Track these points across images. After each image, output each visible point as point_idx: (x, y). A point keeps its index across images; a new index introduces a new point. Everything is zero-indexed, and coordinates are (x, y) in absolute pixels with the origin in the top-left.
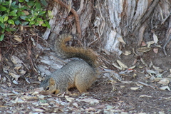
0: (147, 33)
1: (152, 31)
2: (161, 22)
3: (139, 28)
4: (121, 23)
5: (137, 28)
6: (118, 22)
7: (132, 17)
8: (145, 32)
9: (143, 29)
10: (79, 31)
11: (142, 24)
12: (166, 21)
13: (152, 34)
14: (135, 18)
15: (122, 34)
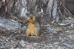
0: (38, 9)
1: (41, 8)
2: (44, 3)
3: (35, 6)
4: (27, 4)
5: (34, 6)
6: (26, 4)
7: (32, 1)
8: (37, 8)
9: (36, 7)
10: (9, 8)
11: (36, 4)
12: (46, 3)
13: (41, 9)
14: (33, 2)
15: (28, 9)
